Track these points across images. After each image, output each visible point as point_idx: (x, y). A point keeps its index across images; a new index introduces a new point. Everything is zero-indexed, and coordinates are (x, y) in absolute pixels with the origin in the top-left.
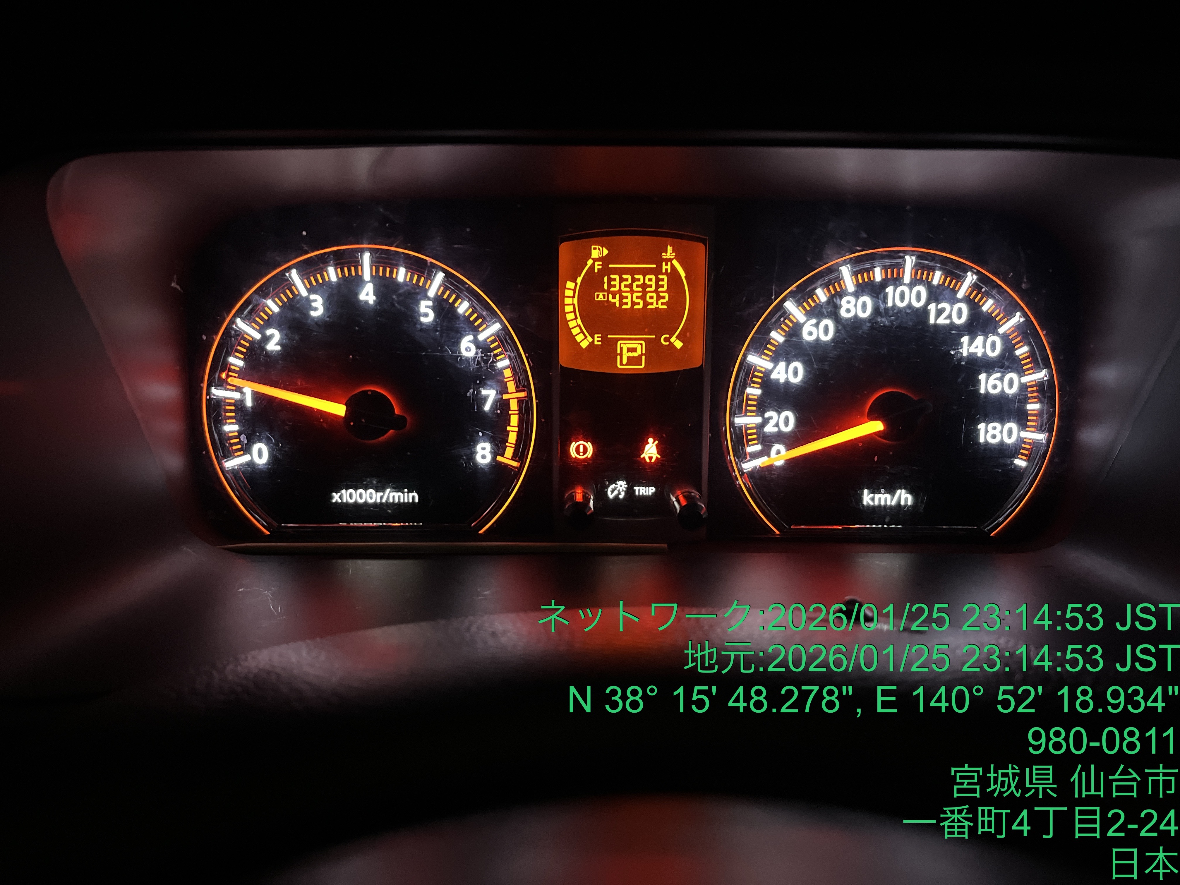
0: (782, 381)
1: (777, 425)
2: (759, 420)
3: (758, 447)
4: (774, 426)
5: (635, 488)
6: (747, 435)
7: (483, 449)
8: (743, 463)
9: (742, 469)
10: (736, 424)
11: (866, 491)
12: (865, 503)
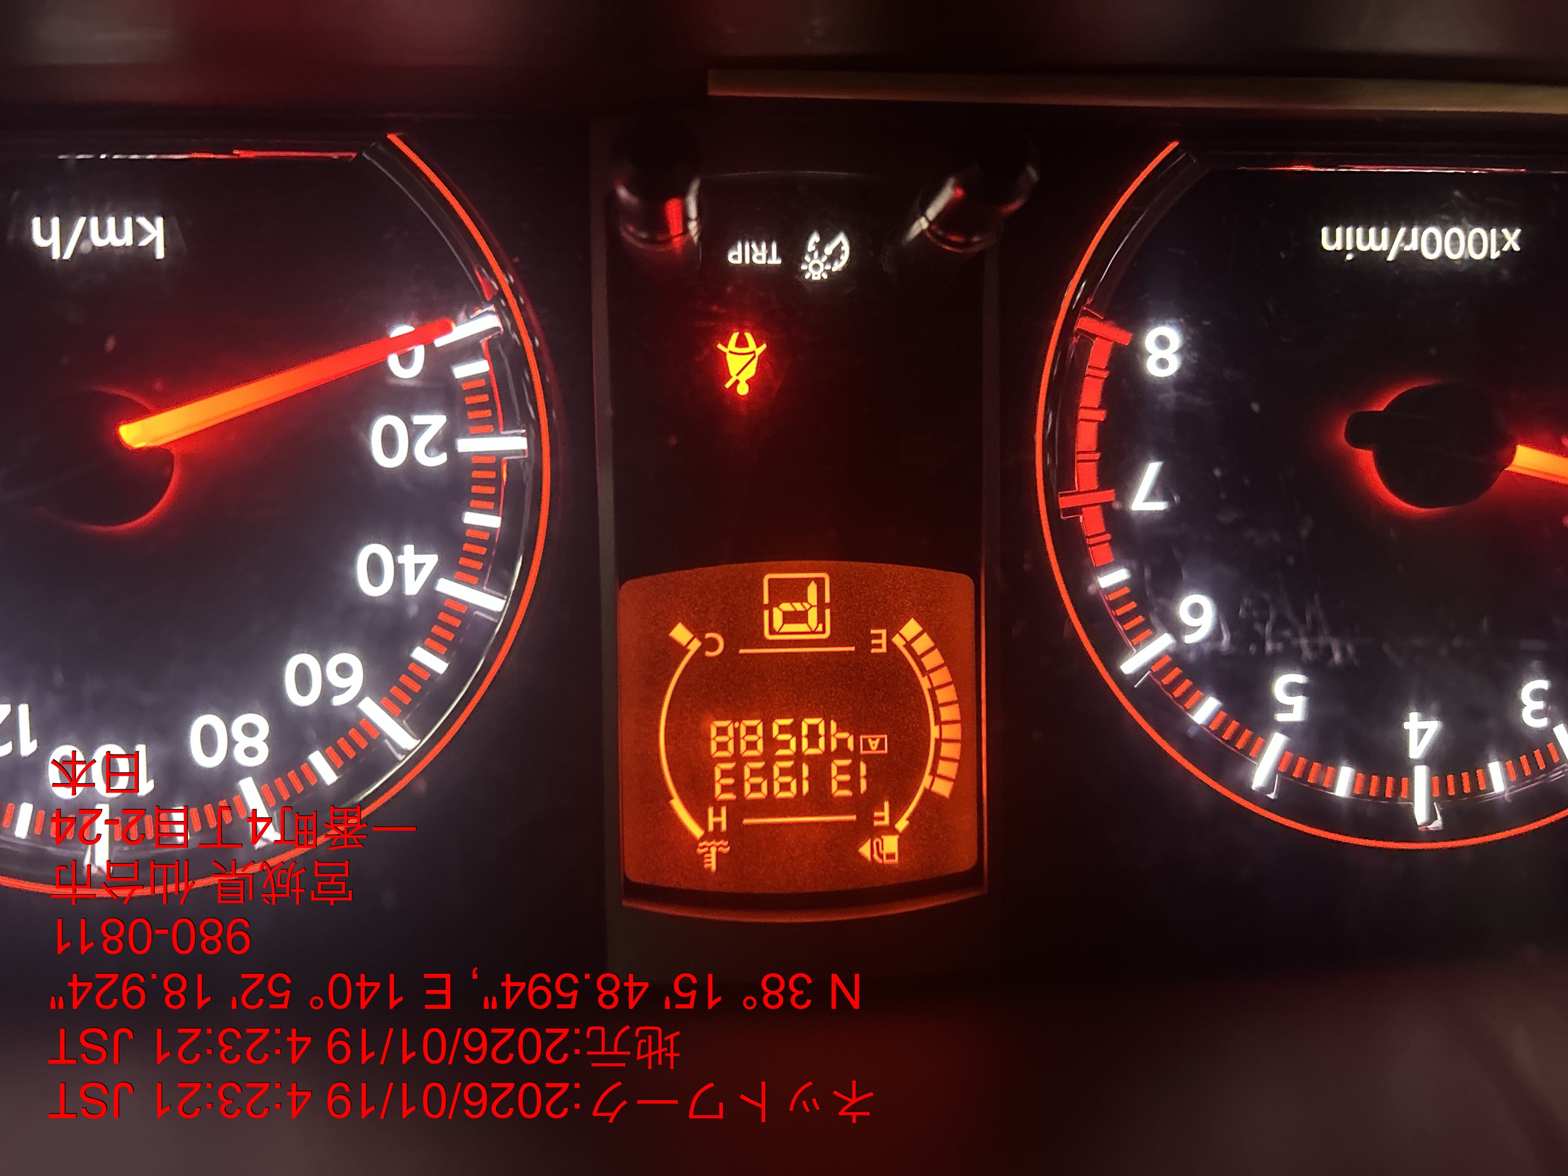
0: (409, 549)
1: (414, 432)
2: (466, 445)
3: (461, 371)
4: (422, 428)
5: (779, 262)
6: (490, 405)
7: (1163, 363)
8: (497, 328)
9: (499, 312)
10: (522, 435)
11: (160, 254)
12: (159, 221)
